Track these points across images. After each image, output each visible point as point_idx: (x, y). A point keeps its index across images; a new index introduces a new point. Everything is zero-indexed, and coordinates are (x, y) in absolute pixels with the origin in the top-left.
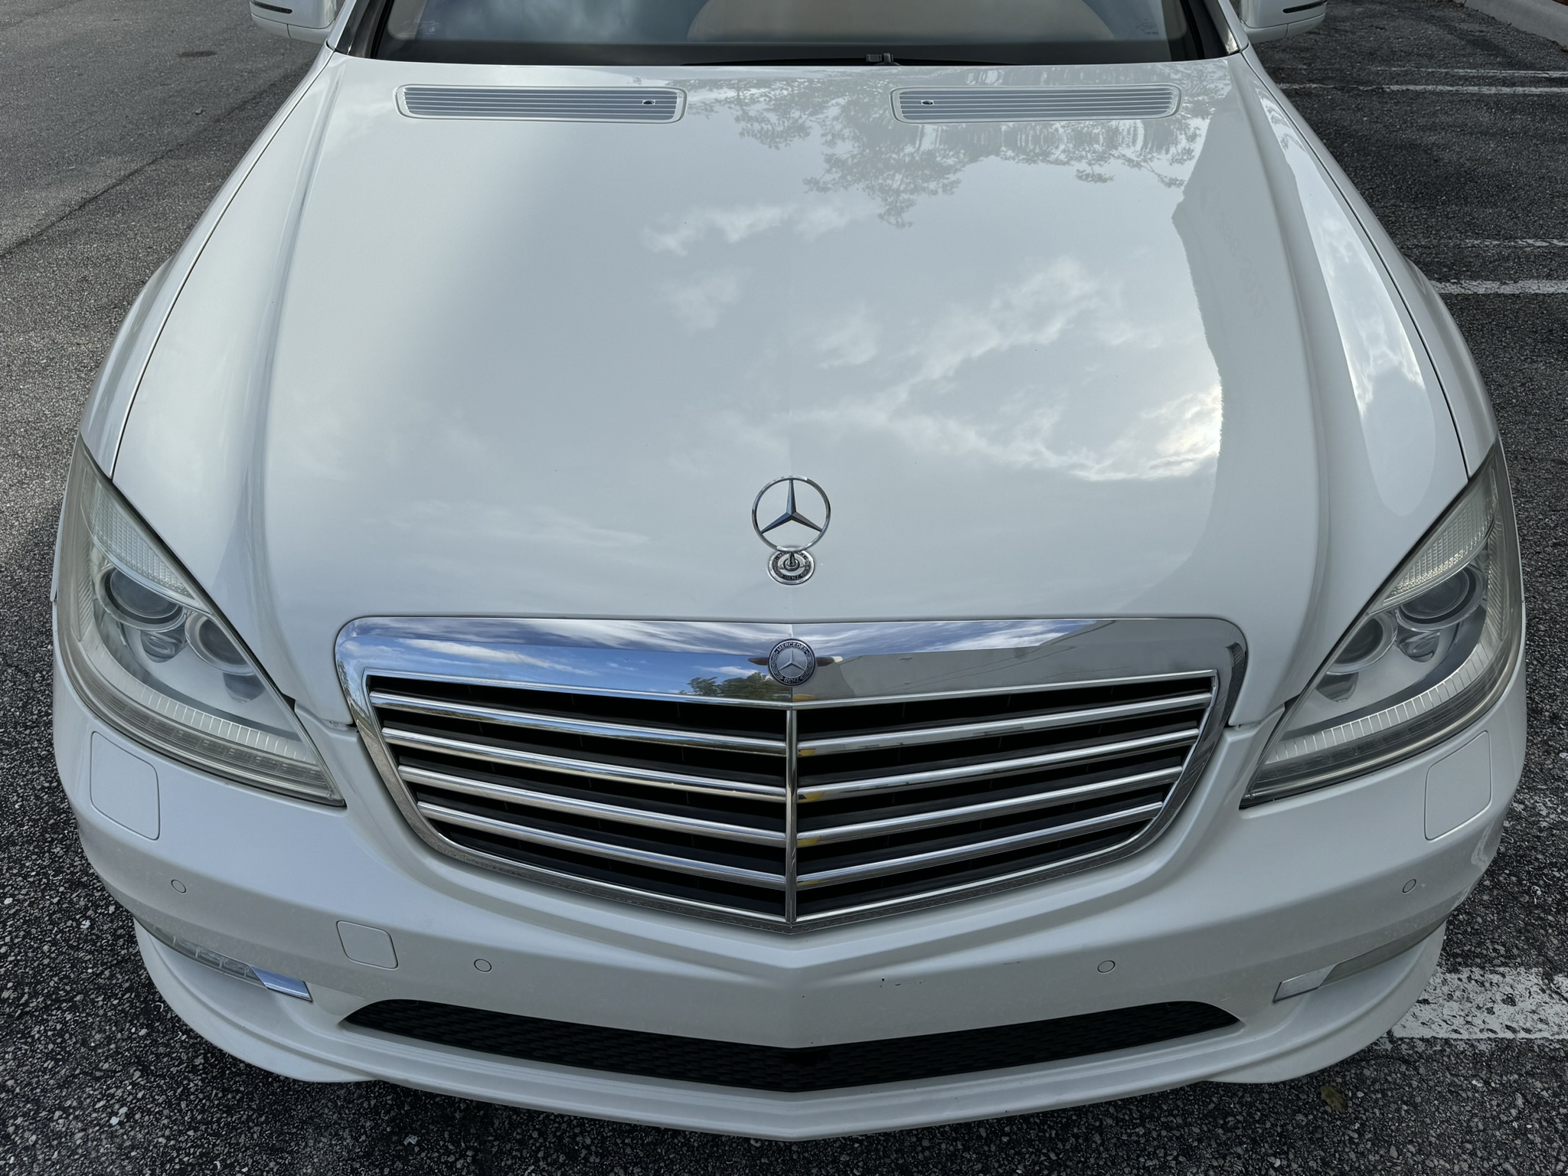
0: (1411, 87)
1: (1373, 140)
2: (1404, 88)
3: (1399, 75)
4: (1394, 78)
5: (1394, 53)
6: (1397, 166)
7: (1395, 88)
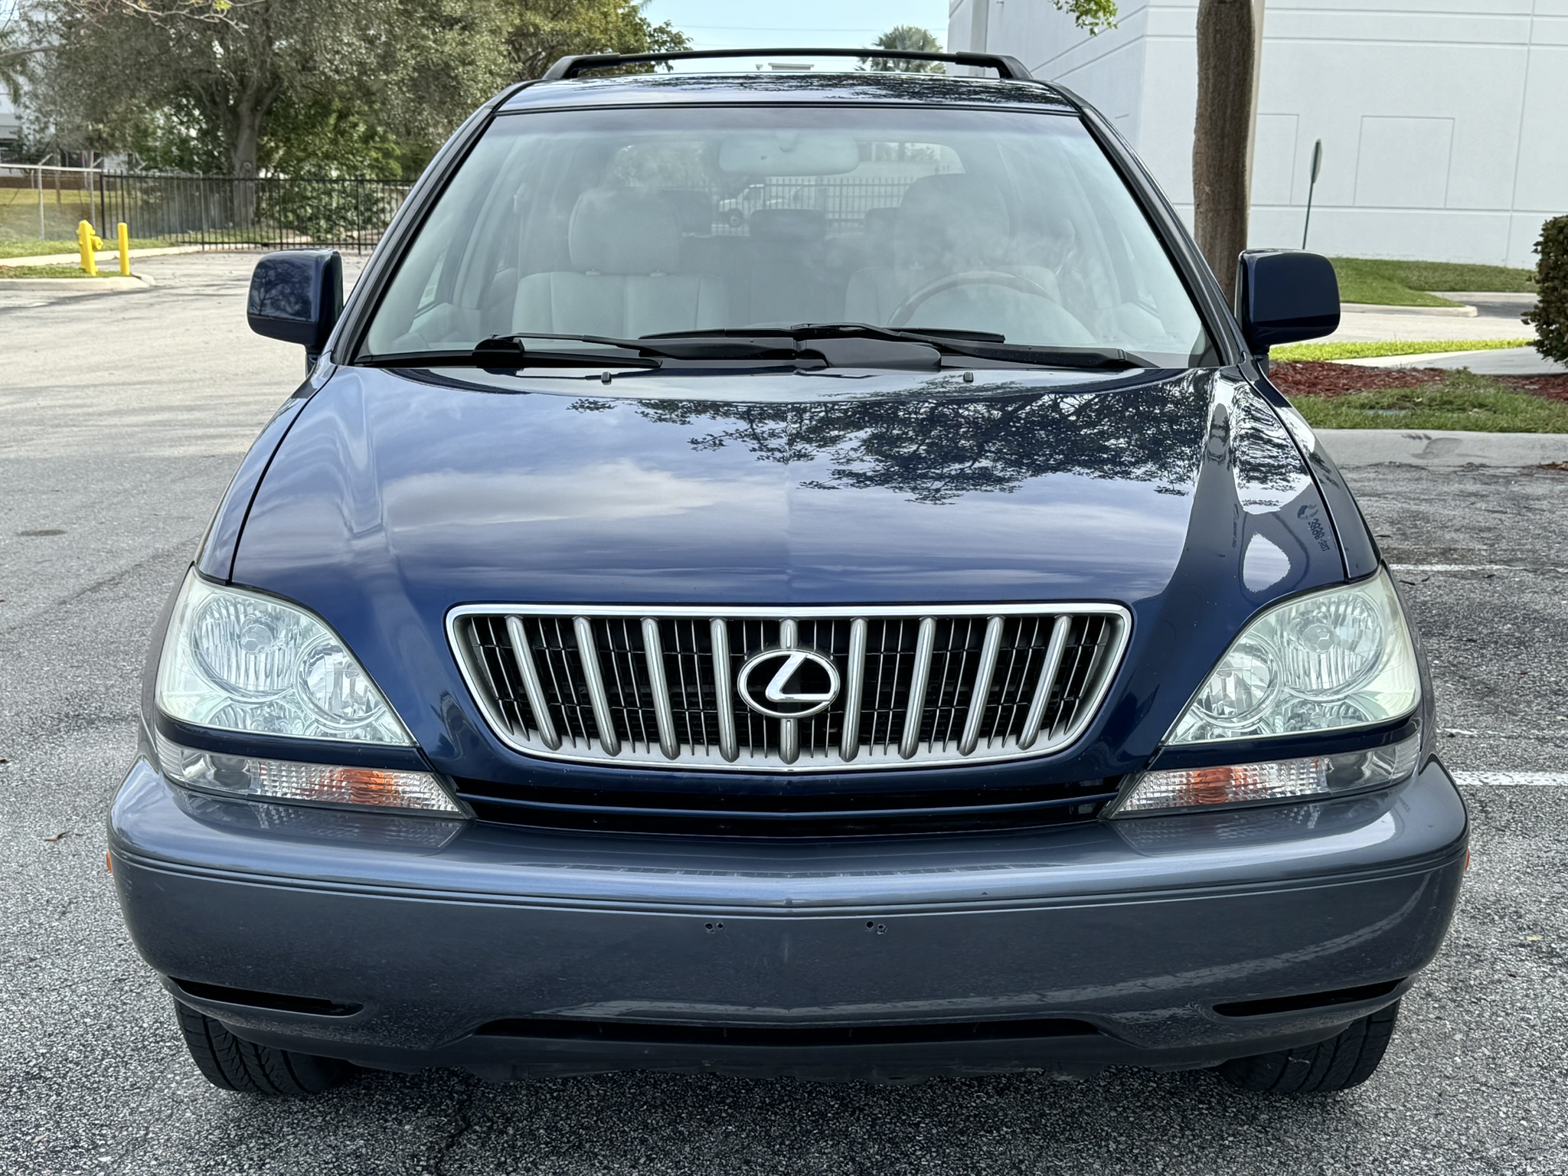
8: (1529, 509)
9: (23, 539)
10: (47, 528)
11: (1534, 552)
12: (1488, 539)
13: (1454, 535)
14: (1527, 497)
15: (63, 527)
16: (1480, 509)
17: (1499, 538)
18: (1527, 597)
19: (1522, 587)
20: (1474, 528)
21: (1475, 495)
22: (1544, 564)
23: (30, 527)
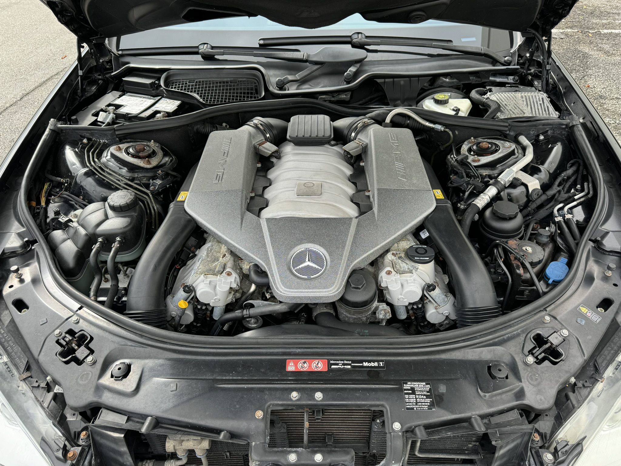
0: (613, 31)
1: (601, 60)
2: (610, 31)
3: (606, 24)
4: (604, 26)
5: (602, 12)
6: (614, 75)
7: (606, 31)
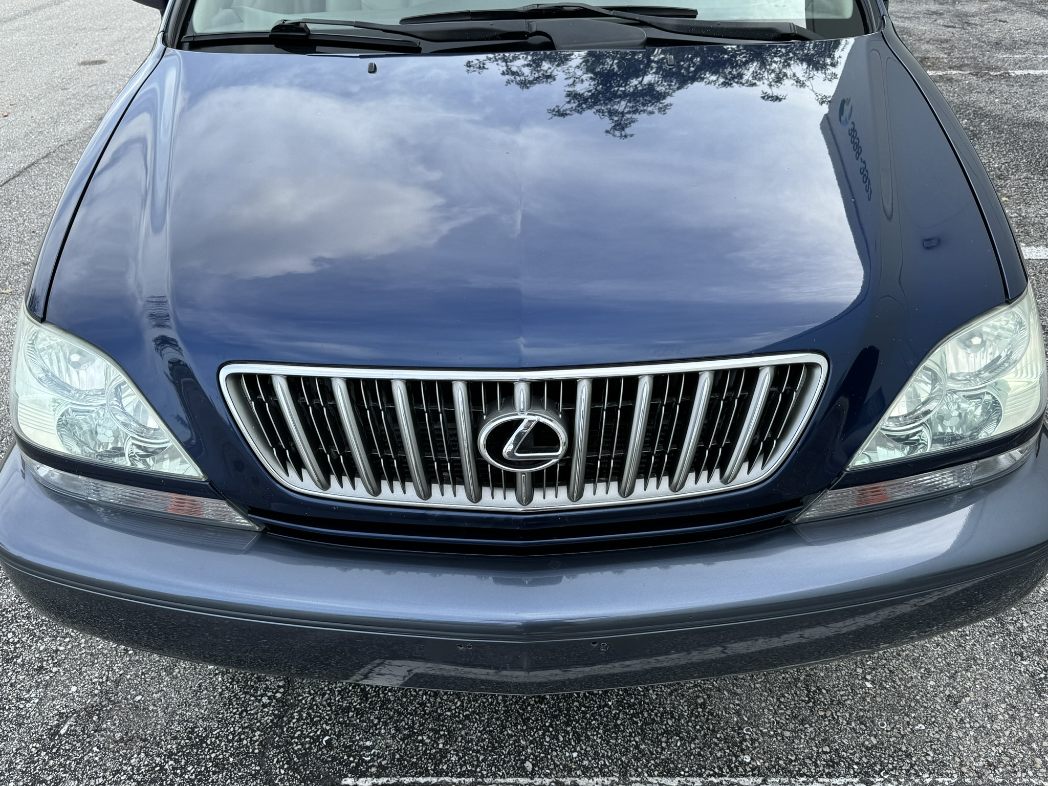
8: (969, 24)
9: (82, 67)
10: (97, 58)
11: (975, 58)
12: (947, 49)
13: (926, 46)
14: (966, 15)
15: (106, 58)
16: (939, 25)
17: (953, 48)
18: (974, 97)
19: (970, 89)
20: (937, 41)
21: (935, 13)
22: (981, 68)
23: (87, 59)
